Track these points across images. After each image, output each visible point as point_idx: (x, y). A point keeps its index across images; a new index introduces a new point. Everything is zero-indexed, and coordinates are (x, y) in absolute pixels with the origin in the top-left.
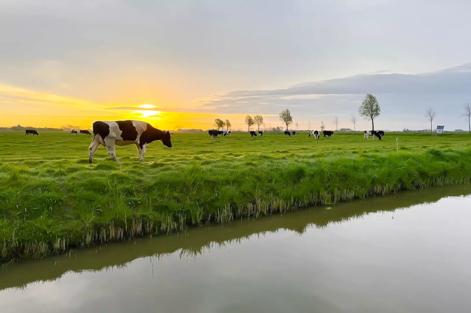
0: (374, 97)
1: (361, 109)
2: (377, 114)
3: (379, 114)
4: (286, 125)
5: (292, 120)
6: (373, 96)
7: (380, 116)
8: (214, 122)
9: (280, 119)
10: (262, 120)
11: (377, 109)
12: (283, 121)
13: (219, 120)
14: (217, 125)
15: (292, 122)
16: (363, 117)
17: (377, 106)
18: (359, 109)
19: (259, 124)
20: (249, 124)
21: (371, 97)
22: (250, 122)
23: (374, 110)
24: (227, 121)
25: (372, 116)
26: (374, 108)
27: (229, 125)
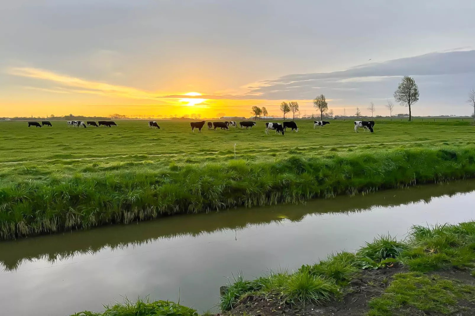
0: (412, 80)
1: (397, 93)
2: (416, 99)
3: (418, 99)
4: (320, 112)
5: (327, 107)
6: (411, 78)
7: (418, 101)
8: (252, 110)
9: (314, 106)
10: (298, 107)
11: (416, 94)
12: (317, 108)
13: (256, 107)
14: (254, 113)
15: (327, 109)
16: (400, 102)
17: (416, 90)
18: (395, 94)
19: (294, 111)
20: (285, 111)
21: (409, 80)
22: (286, 109)
23: (412, 95)
24: (264, 108)
25: (409, 102)
26: (412, 91)
27: (265, 112)
